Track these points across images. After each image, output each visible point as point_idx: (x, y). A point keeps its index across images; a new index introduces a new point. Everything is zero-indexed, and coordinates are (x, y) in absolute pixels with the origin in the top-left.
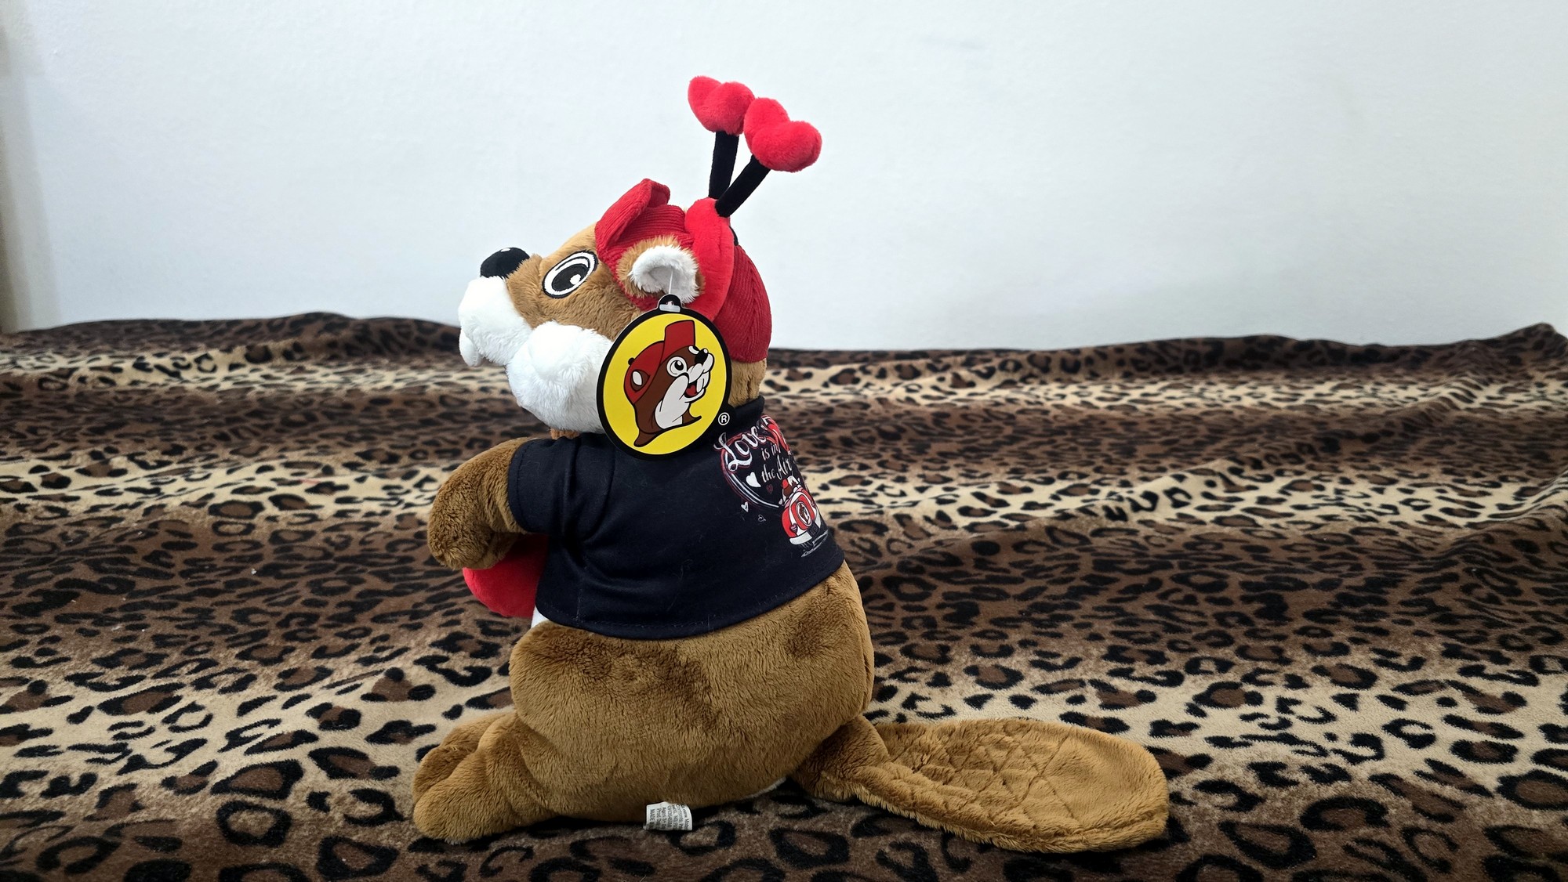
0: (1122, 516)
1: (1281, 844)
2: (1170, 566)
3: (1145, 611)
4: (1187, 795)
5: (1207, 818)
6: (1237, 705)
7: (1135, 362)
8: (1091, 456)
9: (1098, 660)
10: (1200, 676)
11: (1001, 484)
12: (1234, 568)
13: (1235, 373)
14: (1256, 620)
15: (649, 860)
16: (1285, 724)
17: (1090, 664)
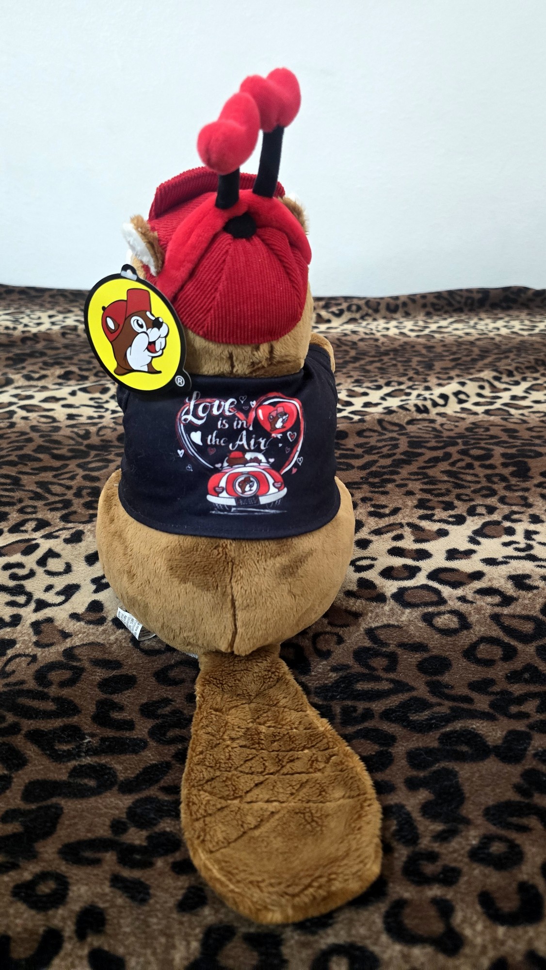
0: (426, 410)
1: (528, 627)
2: (457, 444)
3: (441, 475)
4: (470, 597)
5: (483, 612)
6: (500, 536)
7: (433, 305)
8: (406, 370)
9: (412, 509)
10: (476, 517)
11: (349, 390)
12: (497, 444)
13: (495, 312)
14: (511, 478)
15: (118, 658)
16: (530, 547)
17: (407, 511)
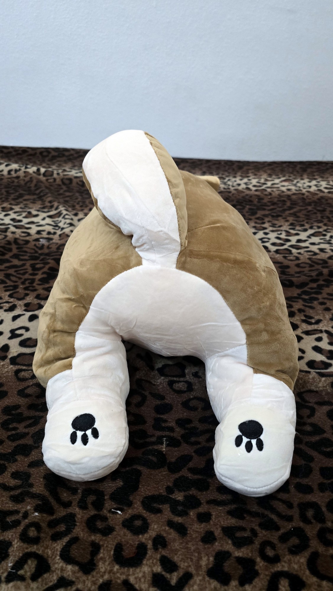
17: (325, 322)
